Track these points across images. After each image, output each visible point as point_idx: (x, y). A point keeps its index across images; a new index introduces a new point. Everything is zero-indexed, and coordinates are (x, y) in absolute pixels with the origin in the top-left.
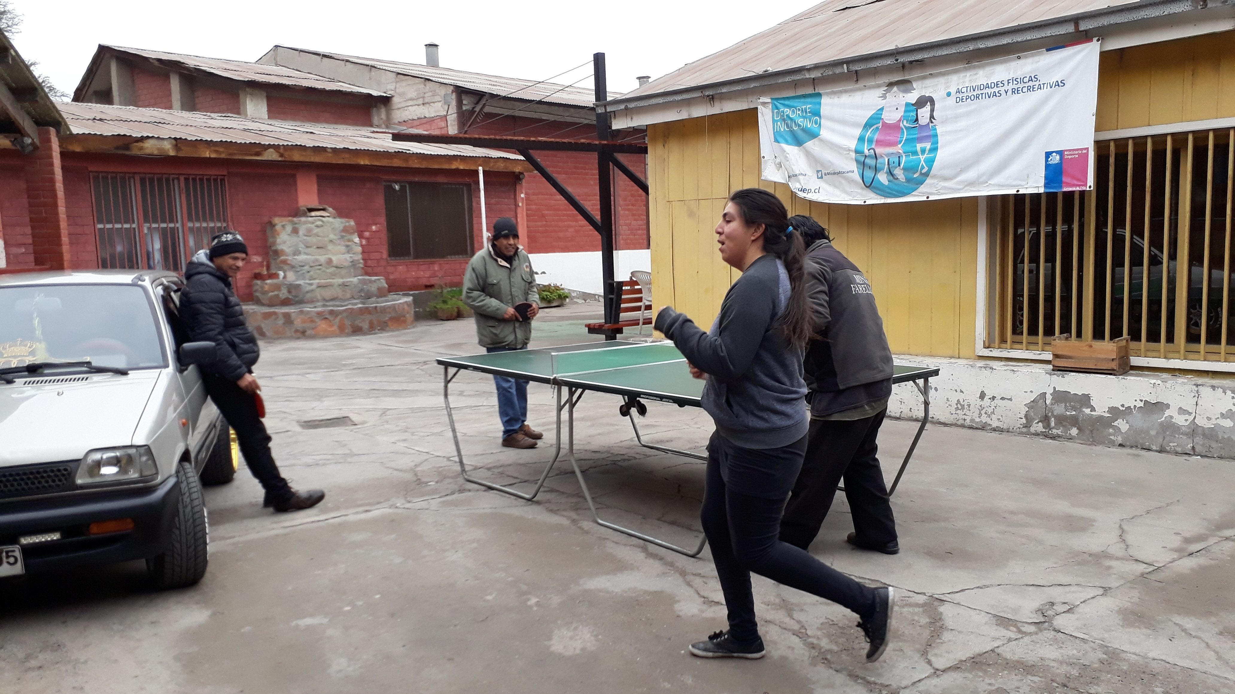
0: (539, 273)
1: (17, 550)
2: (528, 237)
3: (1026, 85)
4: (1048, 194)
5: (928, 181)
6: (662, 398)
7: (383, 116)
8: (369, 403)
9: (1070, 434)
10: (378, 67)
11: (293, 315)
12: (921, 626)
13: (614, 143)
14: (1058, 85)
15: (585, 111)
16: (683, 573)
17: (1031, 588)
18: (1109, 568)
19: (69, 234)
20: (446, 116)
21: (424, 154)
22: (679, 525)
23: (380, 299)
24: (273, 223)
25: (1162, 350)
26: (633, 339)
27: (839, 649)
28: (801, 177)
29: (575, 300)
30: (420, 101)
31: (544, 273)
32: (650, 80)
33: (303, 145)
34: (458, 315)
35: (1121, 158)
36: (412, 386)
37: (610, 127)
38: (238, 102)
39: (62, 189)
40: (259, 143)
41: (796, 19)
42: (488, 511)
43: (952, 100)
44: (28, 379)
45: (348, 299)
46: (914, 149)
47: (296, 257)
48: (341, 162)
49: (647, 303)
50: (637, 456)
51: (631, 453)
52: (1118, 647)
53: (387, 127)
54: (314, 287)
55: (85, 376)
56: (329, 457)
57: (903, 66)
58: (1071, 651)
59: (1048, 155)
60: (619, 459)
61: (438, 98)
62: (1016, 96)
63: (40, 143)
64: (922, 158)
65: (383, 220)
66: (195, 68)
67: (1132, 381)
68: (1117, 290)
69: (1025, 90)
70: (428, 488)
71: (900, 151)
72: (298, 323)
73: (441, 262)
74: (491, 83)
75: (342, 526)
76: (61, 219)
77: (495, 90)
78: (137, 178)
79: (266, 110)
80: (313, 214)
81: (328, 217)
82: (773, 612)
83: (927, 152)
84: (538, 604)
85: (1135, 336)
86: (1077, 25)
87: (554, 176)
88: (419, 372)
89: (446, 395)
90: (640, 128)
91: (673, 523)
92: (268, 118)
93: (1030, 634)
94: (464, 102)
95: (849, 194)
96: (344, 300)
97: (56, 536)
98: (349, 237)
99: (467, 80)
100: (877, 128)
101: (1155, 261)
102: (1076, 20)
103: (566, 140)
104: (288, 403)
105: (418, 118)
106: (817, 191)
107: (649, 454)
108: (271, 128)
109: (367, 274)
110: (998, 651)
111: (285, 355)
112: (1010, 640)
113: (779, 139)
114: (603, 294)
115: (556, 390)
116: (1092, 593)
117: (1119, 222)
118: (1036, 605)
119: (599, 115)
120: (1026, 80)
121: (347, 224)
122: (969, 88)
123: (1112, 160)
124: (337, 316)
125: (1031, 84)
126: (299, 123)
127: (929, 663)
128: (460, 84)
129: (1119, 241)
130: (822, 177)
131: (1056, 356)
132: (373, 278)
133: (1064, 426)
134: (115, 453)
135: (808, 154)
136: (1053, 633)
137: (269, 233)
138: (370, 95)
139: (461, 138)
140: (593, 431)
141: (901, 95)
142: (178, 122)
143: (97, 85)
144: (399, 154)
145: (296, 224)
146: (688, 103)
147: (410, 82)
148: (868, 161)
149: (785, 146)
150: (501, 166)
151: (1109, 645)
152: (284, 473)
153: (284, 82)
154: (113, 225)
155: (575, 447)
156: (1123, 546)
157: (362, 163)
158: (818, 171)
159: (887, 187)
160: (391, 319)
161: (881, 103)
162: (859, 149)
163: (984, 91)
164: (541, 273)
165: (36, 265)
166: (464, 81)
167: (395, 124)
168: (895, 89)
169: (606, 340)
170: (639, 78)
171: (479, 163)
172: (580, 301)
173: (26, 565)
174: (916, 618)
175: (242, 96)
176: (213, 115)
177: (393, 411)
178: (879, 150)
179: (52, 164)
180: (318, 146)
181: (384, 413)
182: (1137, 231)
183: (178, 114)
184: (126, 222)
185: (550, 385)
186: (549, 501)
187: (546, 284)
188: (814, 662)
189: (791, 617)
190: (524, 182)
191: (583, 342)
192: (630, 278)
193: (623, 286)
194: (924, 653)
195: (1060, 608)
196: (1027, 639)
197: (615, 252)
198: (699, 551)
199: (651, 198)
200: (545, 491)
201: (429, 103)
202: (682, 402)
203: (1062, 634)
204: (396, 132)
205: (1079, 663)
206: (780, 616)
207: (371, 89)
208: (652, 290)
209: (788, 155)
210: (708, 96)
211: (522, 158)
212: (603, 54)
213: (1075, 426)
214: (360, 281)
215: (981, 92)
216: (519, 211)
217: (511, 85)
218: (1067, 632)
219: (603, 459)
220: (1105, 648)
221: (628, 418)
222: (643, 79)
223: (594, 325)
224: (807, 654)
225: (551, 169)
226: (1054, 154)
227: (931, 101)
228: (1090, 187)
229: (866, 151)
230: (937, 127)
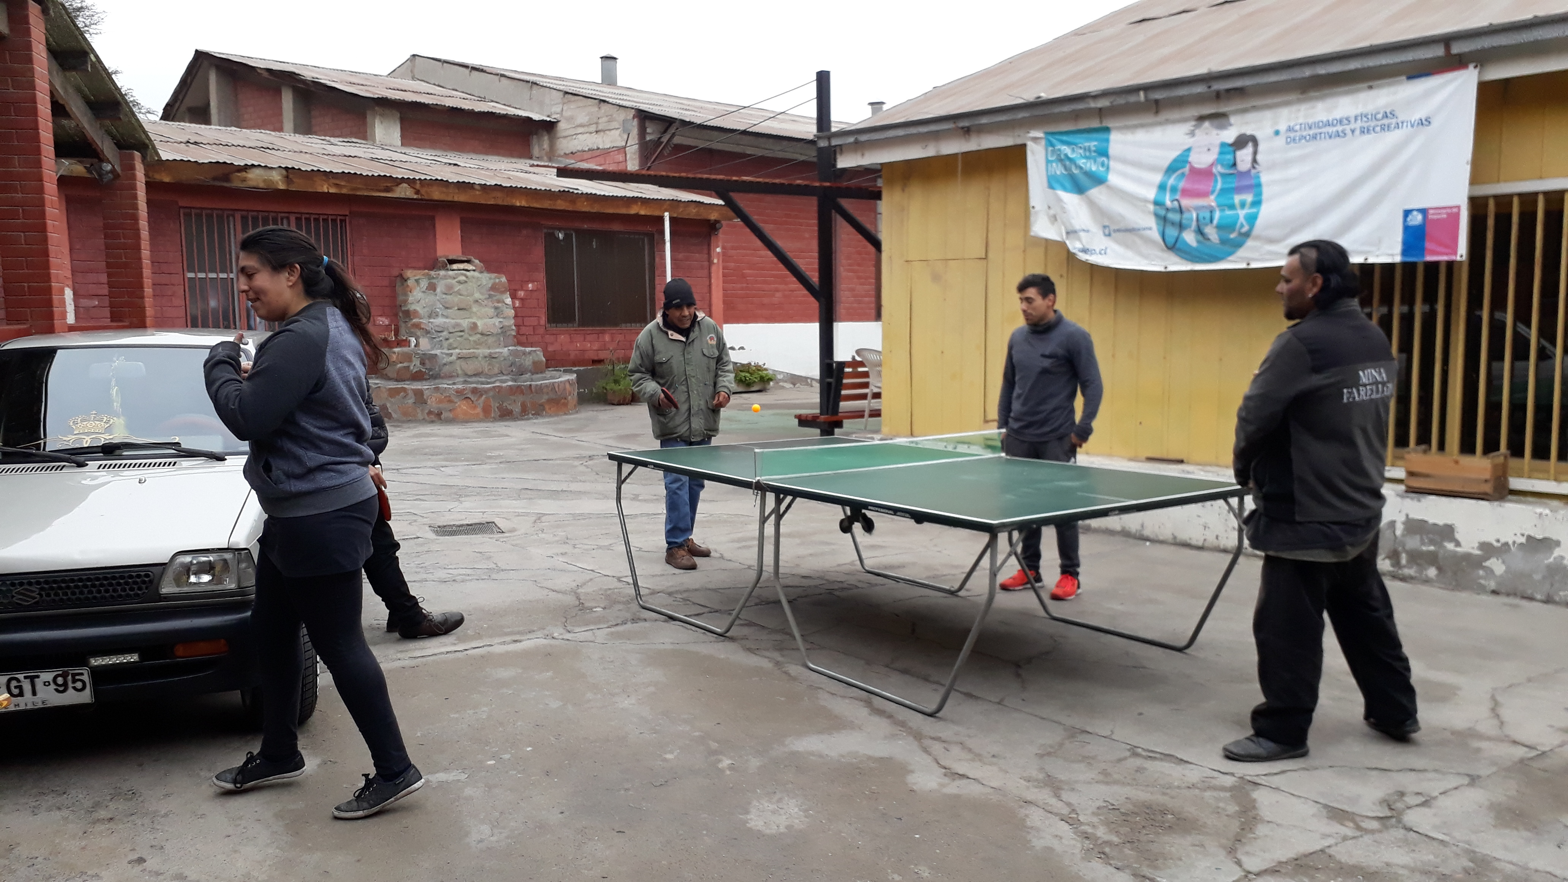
0: (737, 348)
1: (85, 672)
2: (724, 302)
3: (1380, 123)
4: (1404, 265)
5: (1250, 243)
6: (895, 511)
7: (546, 145)
8: (519, 505)
9: (1426, 576)
10: (541, 84)
11: (426, 394)
12: (1227, 816)
13: (839, 185)
14: (1422, 124)
15: (799, 145)
16: (918, 736)
17: (1374, 773)
18: (1478, 750)
19: (154, 285)
20: (625, 147)
21: (595, 194)
22: (912, 675)
23: (535, 376)
24: (405, 277)
25: (1552, 471)
26: (857, 435)
27: (1121, 841)
28: (1082, 234)
29: (781, 384)
30: (593, 128)
31: (742, 348)
32: (885, 107)
33: (445, 179)
34: (633, 399)
35: (1503, 220)
36: (574, 487)
37: (834, 165)
38: (364, 123)
39: (147, 228)
40: (391, 176)
41: (1078, 33)
42: (669, 647)
43: (1280, 141)
44: (104, 462)
45: (496, 375)
46: (1230, 202)
47: (431, 320)
48: (492, 202)
49: (876, 390)
50: (859, 585)
51: (852, 580)
52: (1489, 853)
53: (550, 160)
54: (454, 358)
55: (173, 460)
56: (469, 572)
57: (1218, 96)
58: (1426, 856)
59: (1407, 213)
60: (836, 587)
61: (615, 125)
62: (1367, 137)
63: (122, 170)
64: (1242, 213)
65: (542, 276)
66: (313, 81)
67: (1511, 508)
68: (1494, 388)
69: (1378, 129)
70: (594, 615)
71: (1213, 204)
72: (433, 403)
73: (612, 332)
74: (680, 106)
75: (486, 659)
76: (144, 265)
77: (688, 116)
78: (238, 216)
79: (399, 134)
80: (455, 266)
81: (474, 270)
82: (1036, 790)
83: (1247, 205)
84: (731, 767)
85: (1517, 450)
86: (1448, 47)
87: (761, 225)
88: (582, 468)
89: (619, 499)
90: (873, 167)
91: (905, 672)
92: (402, 145)
93: (1372, 832)
94: (649, 130)
95: (1146, 257)
96: (491, 377)
97: (134, 658)
98: (499, 296)
99: (653, 102)
100: (1183, 174)
101: (1544, 356)
102: (1447, 40)
103: (777, 181)
104: (418, 502)
105: (589, 150)
106: (1103, 252)
107: (874, 582)
108: (404, 158)
109: (520, 343)
110: (1331, 851)
111: (415, 442)
112: (1345, 838)
113: (1055, 185)
114: (818, 377)
115: (759, 497)
116: (1454, 782)
117: (1499, 303)
118: (1380, 794)
119: (821, 150)
120: (1379, 116)
121: (497, 280)
122: (1303, 126)
123: (1491, 222)
124: (481, 395)
125: (1386, 121)
126: (439, 153)
127: (1239, 863)
128: (643, 107)
129: (1497, 329)
130: (1109, 235)
131: (1411, 474)
132: (528, 349)
133: (1418, 564)
134: (208, 557)
135: (1092, 205)
136: (1402, 831)
137: (399, 289)
138: (529, 119)
139: (643, 175)
140: (802, 551)
141: (1215, 132)
142: (290, 148)
143: (191, 100)
144: (565, 194)
145: (433, 278)
146: (936, 136)
147: (580, 104)
148: (1171, 216)
149: (1061, 194)
150: (692, 212)
151: (1477, 850)
152: (414, 590)
153: (422, 101)
154: (206, 275)
155: (781, 570)
156: (1496, 722)
157: (518, 204)
158: (1105, 227)
159: (1195, 249)
160: (550, 401)
161: (1189, 142)
162: (1160, 199)
163: (1324, 130)
164: (739, 349)
165: (112, 321)
166: (651, 104)
167: (560, 156)
168: (1207, 124)
169: (821, 436)
170: (871, 104)
171: (665, 207)
172: (788, 385)
173: (96, 692)
174: (1221, 805)
175: (369, 119)
176: (332, 140)
177: (550, 517)
178: (1186, 202)
179: (135, 197)
180: (464, 182)
181: (539, 519)
182: (1522, 315)
183: (287, 137)
184: (222, 271)
185: (751, 491)
186: (745, 638)
187: (745, 362)
188: (1087, 855)
189: (1058, 797)
190: (721, 234)
191: (792, 438)
192: (853, 358)
193: (844, 367)
194: (1231, 851)
195: (1411, 800)
196: (1367, 839)
197: (835, 324)
198: (939, 709)
199: (884, 256)
200: (742, 625)
201: (604, 131)
202: (920, 518)
203: (1414, 834)
204: (562, 166)
205: (1437, 872)
206: (1044, 796)
207: (532, 111)
208: (883, 374)
209: (1065, 206)
210: (962, 128)
211: (721, 202)
212: (828, 72)
213: (1433, 565)
214: (511, 353)
215: (1320, 131)
216: (714, 269)
217: (706, 109)
218: (1421, 831)
219: (816, 586)
220: (1472, 855)
221: (849, 535)
222: (876, 105)
223: (807, 416)
224: (1079, 845)
225: (756, 217)
226: (1415, 213)
227: (1254, 140)
228: (1461, 256)
229: (1168, 203)
230: (1261, 175)
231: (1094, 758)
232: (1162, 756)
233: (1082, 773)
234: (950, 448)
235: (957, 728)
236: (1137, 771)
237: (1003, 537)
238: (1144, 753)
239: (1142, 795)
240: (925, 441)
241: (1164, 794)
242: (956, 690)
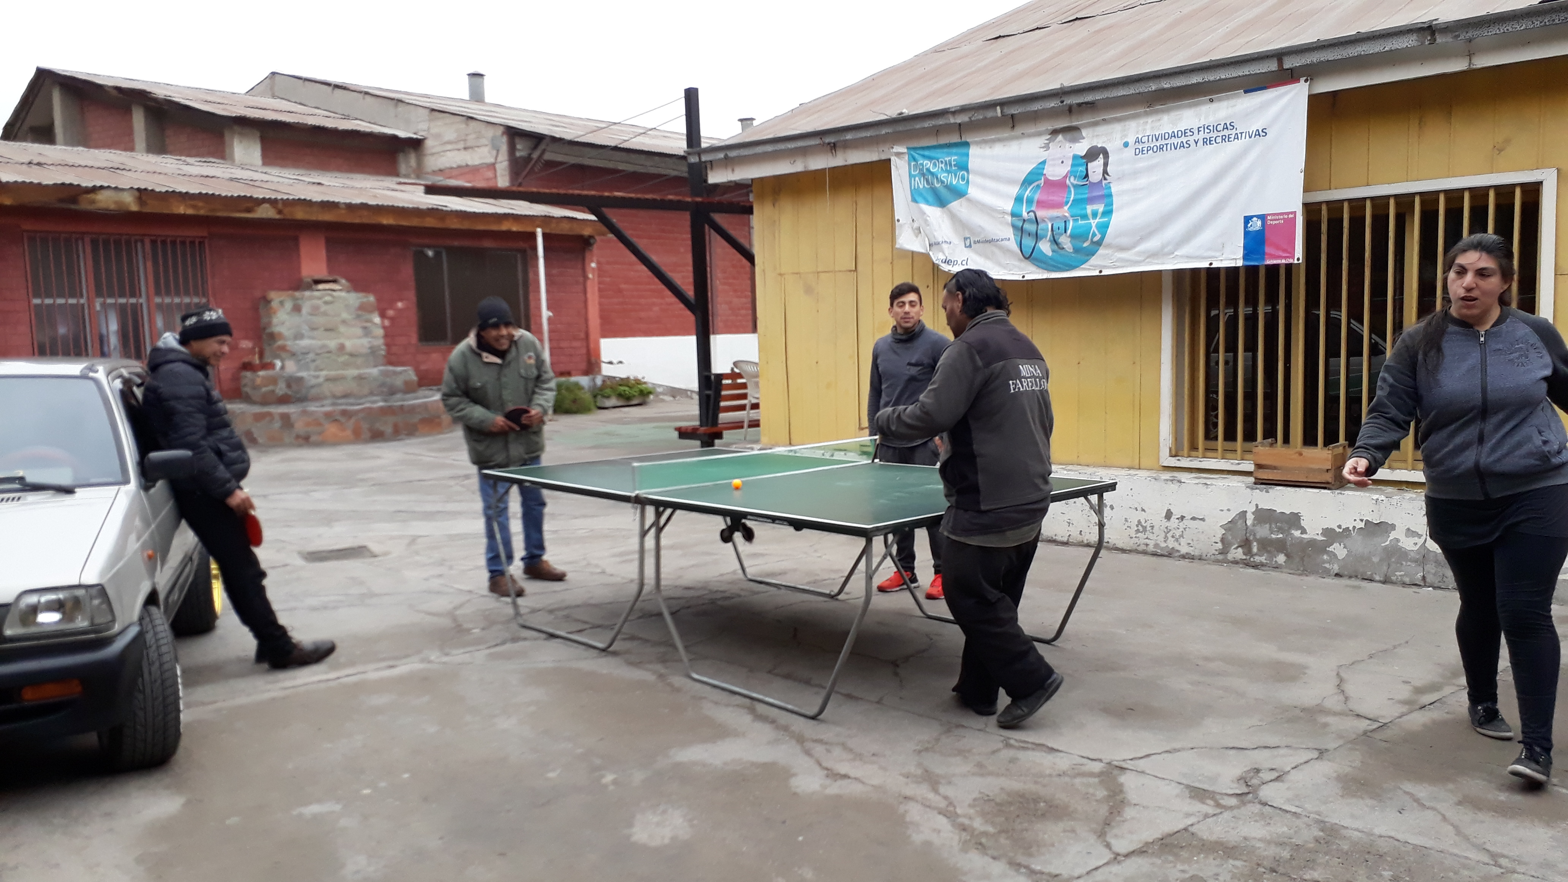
0: (615, 361)
2: (601, 317)
3: (1221, 134)
4: (1247, 268)
5: (1101, 251)
6: (774, 519)
7: (413, 163)
8: (392, 529)
9: (1276, 562)
10: (407, 101)
11: (293, 417)
12: (1097, 801)
13: (711, 200)
14: (1259, 135)
15: (673, 160)
16: (800, 739)
17: (1232, 752)
18: (1325, 725)
20: (494, 164)
21: (465, 211)
22: (795, 679)
23: (407, 396)
24: (268, 298)
26: (737, 446)
27: (996, 831)
28: (945, 246)
29: (661, 397)
30: (461, 145)
31: (621, 362)
32: (755, 123)
33: (308, 199)
35: (1335, 224)
36: (450, 507)
37: (706, 181)
38: (222, 143)
40: (251, 197)
41: (937, 50)
42: (550, 665)
43: (1129, 152)
45: (366, 396)
46: (1083, 212)
47: (297, 342)
48: (358, 221)
49: (754, 401)
50: (743, 593)
51: (734, 589)
52: (1337, 822)
53: (418, 177)
54: (321, 380)
55: (16, 495)
56: (341, 598)
57: (1070, 110)
58: (1281, 828)
59: (1247, 219)
60: (719, 597)
61: (484, 141)
62: (1208, 147)
64: (1094, 223)
65: (412, 295)
66: (166, 100)
67: (1350, 496)
68: (1332, 385)
69: (1219, 140)
70: (472, 636)
71: (1067, 214)
72: (300, 426)
74: (552, 123)
75: (361, 687)
77: (558, 133)
78: (87, 239)
79: (260, 154)
80: (321, 286)
81: (340, 290)
82: (915, 786)
83: (1099, 215)
84: (615, 782)
86: (1280, 62)
87: (634, 240)
88: (459, 488)
90: (743, 182)
91: (787, 677)
92: (263, 165)
93: (1231, 808)
94: (519, 147)
95: (1005, 266)
96: (361, 397)
98: (367, 316)
99: (521, 119)
100: (1038, 186)
101: (1376, 351)
102: (1279, 55)
103: (649, 196)
104: (287, 529)
105: (458, 167)
107: (756, 590)
108: (266, 177)
109: (390, 363)
110: (1191, 829)
111: (285, 467)
112: (1206, 816)
113: (918, 198)
114: (697, 389)
115: (638, 511)
116: (1304, 756)
117: (1334, 302)
118: (1238, 771)
119: (691, 166)
120: (1220, 128)
121: (365, 300)
122: (1150, 137)
123: (1324, 227)
124: (351, 417)
125: (1226, 132)
126: (302, 172)
127: (1108, 846)
128: (511, 123)
129: (1333, 326)
130: (970, 246)
131: (1259, 466)
132: (399, 369)
133: (1268, 552)
134: (57, 595)
135: (953, 217)
136: (1259, 806)
137: (262, 311)
138: (395, 138)
139: (514, 192)
140: (684, 562)
141: (1068, 145)
142: (142, 168)
143: (33, 120)
144: (434, 212)
145: (298, 299)
146: (804, 152)
147: (448, 121)
148: (1027, 226)
149: (924, 207)
150: (565, 228)
151: (1326, 820)
152: (283, 619)
153: (283, 119)
154: (54, 300)
155: (663, 583)
156: (1341, 697)
157: (385, 223)
158: (965, 239)
159: (1051, 258)
160: (423, 421)
161: (1043, 155)
162: (1016, 211)
163: (1169, 141)
166: (519, 121)
167: (428, 173)
168: (1060, 137)
169: (701, 447)
170: (741, 120)
171: (537, 223)
172: (668, 398)
174: (1091, 790)
175: (227, 138)
176: (189, 160)
177: (425, 538)
178: (1041, 214)
180: (328, 201)
181: (413, 541)
182: (1355, 314)
183: (142, 158)
184: (71, 296)
185: (631, 505)
186: (627, 652)
187: (624, 376)
188: (965, 847)
189: (936, 791)
190: (595, 248)
191: (673, 450)
192: (732, 369)
193: (722, 380)
194: (1101, 835)
195: (1266, 776)
196: (1227, 815)
197: (712, 337)
198: (821, 712)
199: (758, 269)
200: (624, 639)
201: (472, 148)
202: (798, 525)
203: (1270, 808)
204: (429, 183)
205: (1290, 842)
206: (923, 791)
207: (398, 129)
208: (761, 385)
209: (928, 218)
210: (829, 144)
211: (593, 218)
212: (696, 90)
213: (1282, 552)
214: (382, 372)
215: (1167, 142)
216: (589, 284)
217: (578, 125)
218: (1275, 805)
219: (699, 597)
220: (1321, 824)
221: (730, 545)
222: (746, 122)
223: (687, 428)
224: (957, 838)
225: (630, 232)
226: (1255, 219)
227: (1105, 152)
228: (1298, 259)
229: (1025, 214)
230: (1111, 185)
231: (969, 751)
232: (1034, 746)
233: (957, 767)
234: (827, 456)
235: (838, 729)
236: (1010, 762)
237: (878, 542)
238: (1016, 744)
239: (1015, 785)
240: (803, 449)
241: (1036, 783)
242: (838, 693)
